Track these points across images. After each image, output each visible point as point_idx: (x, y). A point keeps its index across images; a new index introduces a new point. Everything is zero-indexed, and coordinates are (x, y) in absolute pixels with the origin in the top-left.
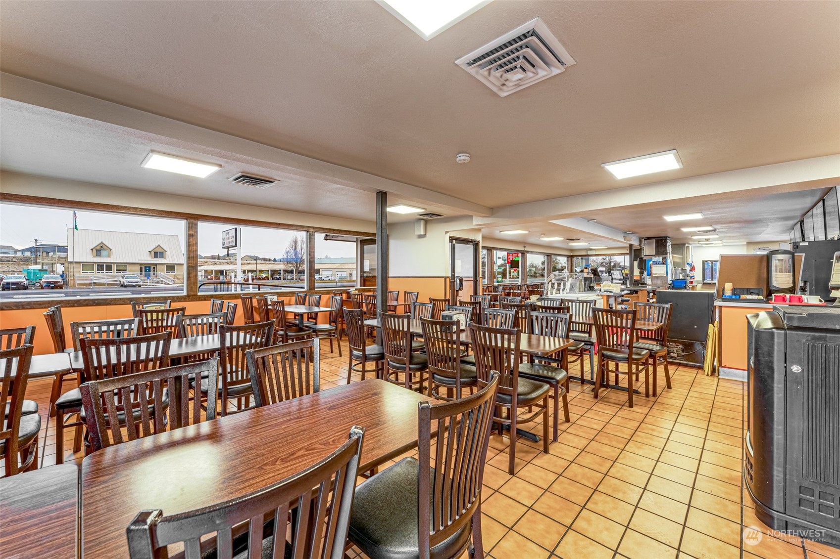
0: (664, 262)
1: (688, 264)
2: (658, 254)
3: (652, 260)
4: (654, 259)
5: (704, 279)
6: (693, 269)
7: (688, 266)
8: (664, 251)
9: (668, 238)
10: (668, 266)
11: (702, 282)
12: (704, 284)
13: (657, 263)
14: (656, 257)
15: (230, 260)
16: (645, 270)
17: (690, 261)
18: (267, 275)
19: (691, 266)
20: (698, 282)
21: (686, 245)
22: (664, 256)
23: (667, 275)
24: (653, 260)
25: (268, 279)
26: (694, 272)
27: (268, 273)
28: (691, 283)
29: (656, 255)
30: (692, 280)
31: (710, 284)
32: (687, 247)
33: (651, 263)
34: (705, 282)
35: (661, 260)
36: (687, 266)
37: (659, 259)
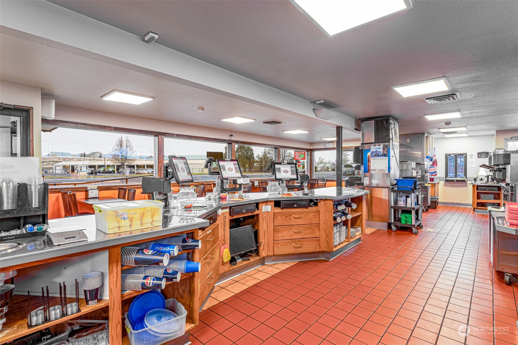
0: (386, 154)
1: (427, 157)
2: (378, 141)
3: (370, 150)
4: (373, 148)
5: (446, 176)
6: (435, 163)
7: (428, 160)
8: (386, 137)
9: (391, 118)
10: (391, 158)
11: (445, 179)
12: (446, 181)
13: (377, 155)
14: (375, 146)
15: (94, 157)
16: (362, 164)
17: (429, 154)
18: (113, 169)
19: (432, 160)
20: (441, 179)
21: (426, 135)
22: (386, 144)
23: (389, 171)
24: (372, 150)
25: (114, 173)
26: (436, 168)
27: (114, 168)
28: (432, 180)
29: (375, 142)
30: (433, 177)
31: (453, 181)
32: (426, 137)
33: (369, 154)
34: (448, 179)
35: (381, 150)
36: (426, 159)
37: (379, 148)
